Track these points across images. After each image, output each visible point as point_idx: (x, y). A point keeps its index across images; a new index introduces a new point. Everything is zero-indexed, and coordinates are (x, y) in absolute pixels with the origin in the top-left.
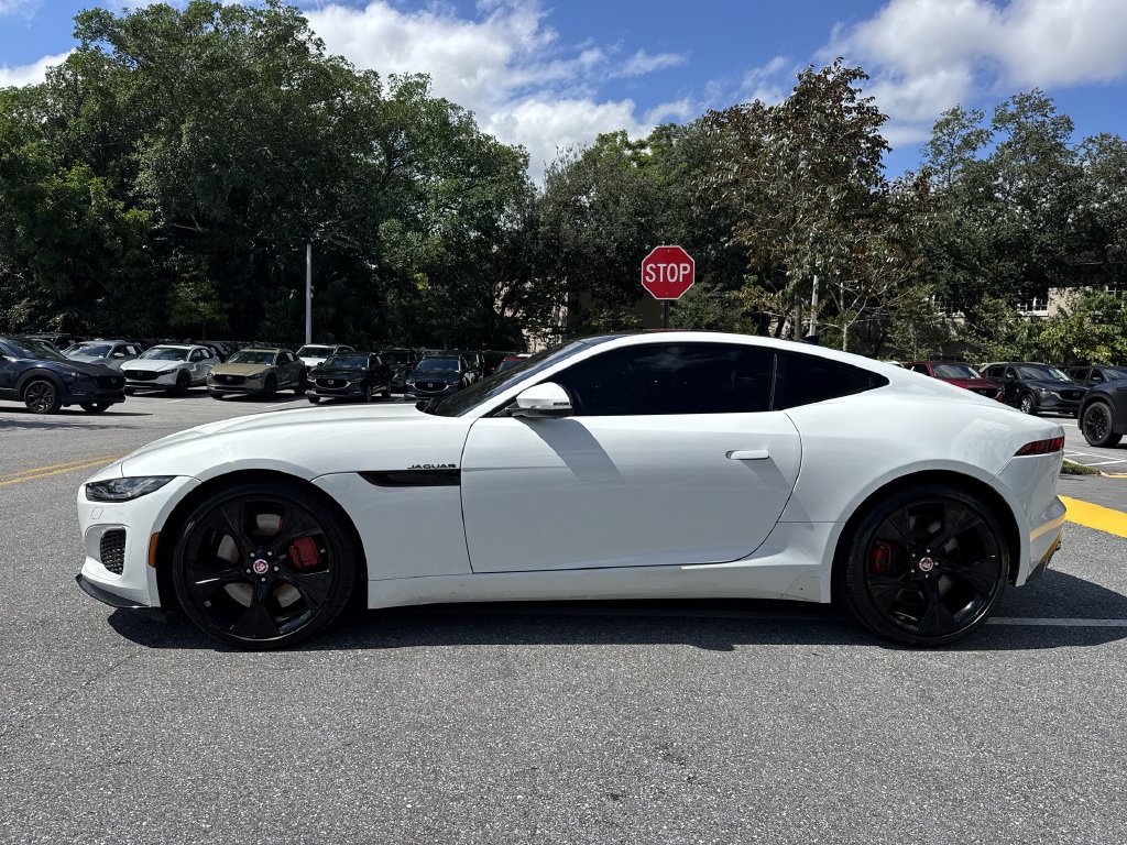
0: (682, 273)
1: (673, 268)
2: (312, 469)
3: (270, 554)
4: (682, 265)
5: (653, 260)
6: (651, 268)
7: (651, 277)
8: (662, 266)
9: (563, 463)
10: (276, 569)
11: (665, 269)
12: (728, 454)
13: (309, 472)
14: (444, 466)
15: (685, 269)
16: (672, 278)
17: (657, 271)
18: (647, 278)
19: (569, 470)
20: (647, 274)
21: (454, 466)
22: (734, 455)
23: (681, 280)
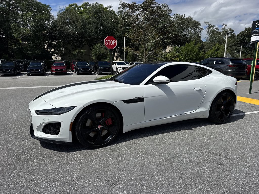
0: (114, 43)
1: (112, 41)
2: (112, 101)
4: (114, 41)
5: (107, 39)
6: (107, 41)
7: (107, 43)
8: (109, 41)
9: (165, 94)
11: (110, 41)
12: (194, 89)
14: (141, 97)
15: (114, 42)
16: (112, 44)
17: (108, 42)
19: (166, 95)
20: (106, 43)
21: (143, 97)
23: (114, 44)
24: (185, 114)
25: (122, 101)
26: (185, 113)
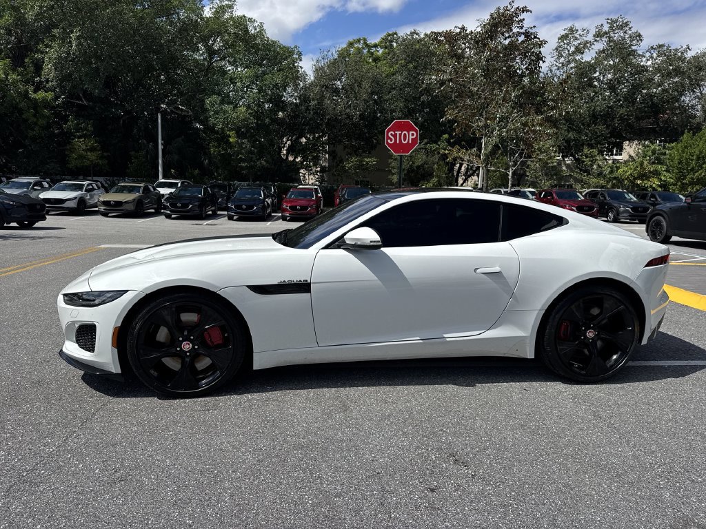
0: (411, 137)
1: (405, 134)
2: (218, 285)
3: (192, 338)
4: (411, 133)
5: (393, 129)
6: (391, 134)
7: (391, 140)
8: (398, 133)
9: (376, 278)
10: (196, 347)
11: (400, 135)
12: (476, 269)
13: (216, 287)
14: (300, 281)
15: (413, 135)
16: (405, 140)
17: (395, 136)
18: (389, 141)
19: (379, 282)
20: (388, 138)
21: (307, 281)
22: (478, 271)
23: (410, 142)
24: (448, 339)
25: (248, 286)
26: (445, 336)
